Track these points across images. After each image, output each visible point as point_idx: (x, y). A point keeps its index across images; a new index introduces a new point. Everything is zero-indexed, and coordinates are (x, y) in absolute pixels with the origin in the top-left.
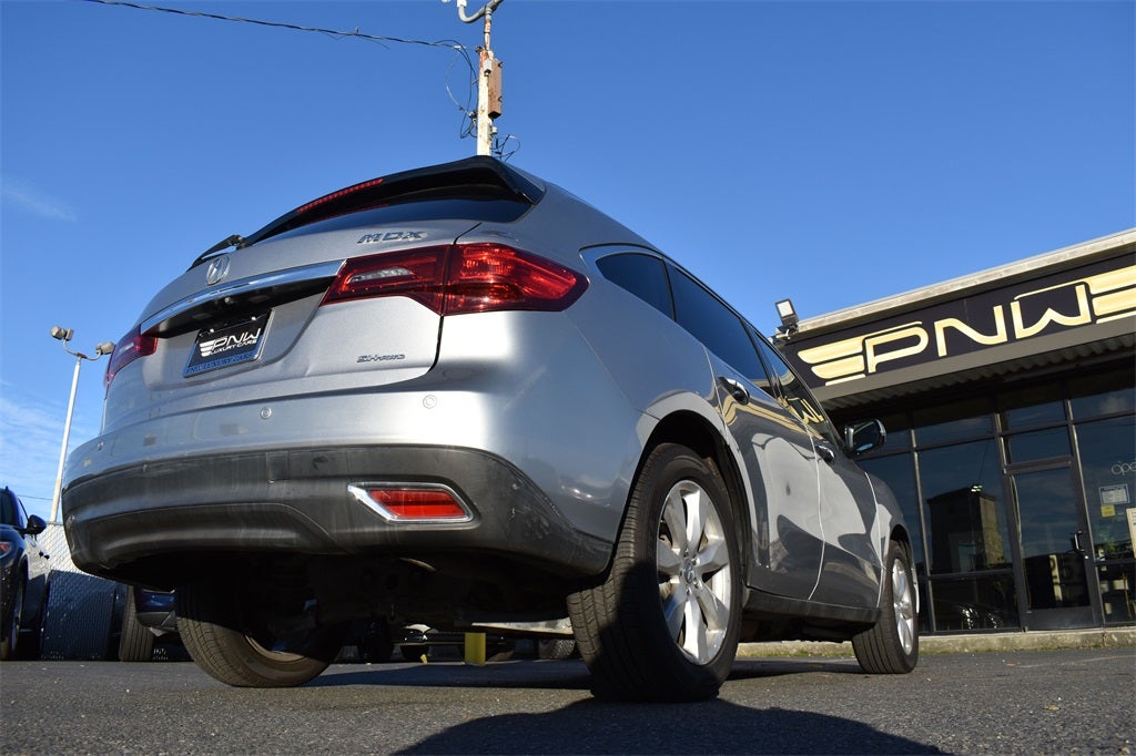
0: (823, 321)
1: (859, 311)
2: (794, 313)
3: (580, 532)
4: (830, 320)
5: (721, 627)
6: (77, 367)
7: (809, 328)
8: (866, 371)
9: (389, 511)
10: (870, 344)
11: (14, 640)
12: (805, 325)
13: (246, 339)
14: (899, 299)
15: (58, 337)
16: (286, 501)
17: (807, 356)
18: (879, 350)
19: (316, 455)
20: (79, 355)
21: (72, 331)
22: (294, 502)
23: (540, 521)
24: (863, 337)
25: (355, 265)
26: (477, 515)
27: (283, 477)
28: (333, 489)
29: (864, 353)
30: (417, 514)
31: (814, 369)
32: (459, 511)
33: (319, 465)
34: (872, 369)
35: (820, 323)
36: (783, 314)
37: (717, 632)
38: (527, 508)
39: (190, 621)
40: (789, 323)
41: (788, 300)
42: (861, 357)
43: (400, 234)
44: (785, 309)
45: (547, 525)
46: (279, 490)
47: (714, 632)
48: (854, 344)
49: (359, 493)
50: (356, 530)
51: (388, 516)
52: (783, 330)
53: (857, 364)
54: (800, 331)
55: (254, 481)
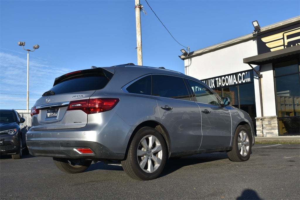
0: (269, 28)
1: (281, 24)
2: (259, 25)
3: (116, 153)
4: (271, 27)
5: (159, 164)
6: (28, 54)
7: (264, 30)
8: (284, 45)
9: (80, 152)
10: (286, 35)
11: (21, 153)
12: (263, 29)
13: (55, 114)
14: (295, 19)
15: (20, 45)
16: (63, 150)
17: (264, 40)
18: (289, 37)
19: (67, 142)
20: (28, 50)
21: (25, 43)
22: (64, 151)
23: (107, 153)
24: (284, 32)
25: (72, 102)
26: (95, 153)
27: (62, 146)
28: (70, 149)
29: (283, 38)
30: (85, 153)
31: (267, 44)
32: (92, 152)
33: (68, 144)
34: (286, 44)
35: (268, 28)
36: (255, 26)
37: (158, 165)
38: (104, 151)
39: (56, 161)
40: (257, 29)
41: (256, 21)
42: (282, 40)
43: (80, 96)
44: (256, 24)
45: (109, 153)
46: (62, 148)
47: (157, 165)
48: (280, 35)
49: (75, 150)
50: (75, 155)
51: (80, 153)
52: (255, 31)
53: (281, 42)
54: (261, 31)
55: (58, 146)
